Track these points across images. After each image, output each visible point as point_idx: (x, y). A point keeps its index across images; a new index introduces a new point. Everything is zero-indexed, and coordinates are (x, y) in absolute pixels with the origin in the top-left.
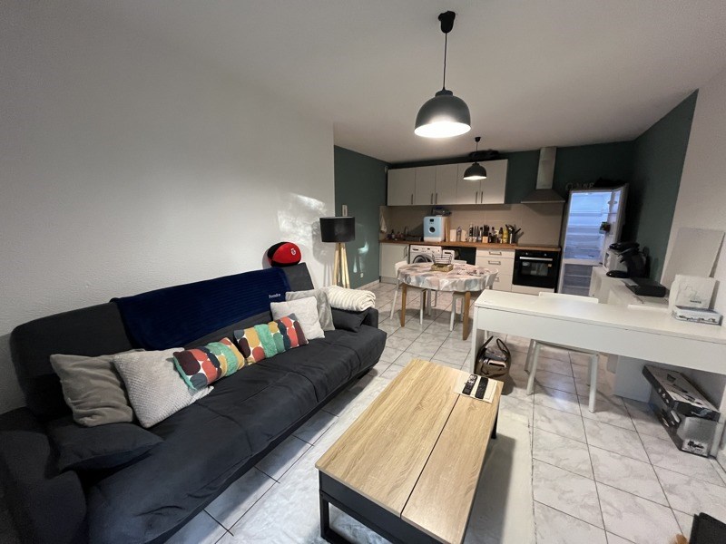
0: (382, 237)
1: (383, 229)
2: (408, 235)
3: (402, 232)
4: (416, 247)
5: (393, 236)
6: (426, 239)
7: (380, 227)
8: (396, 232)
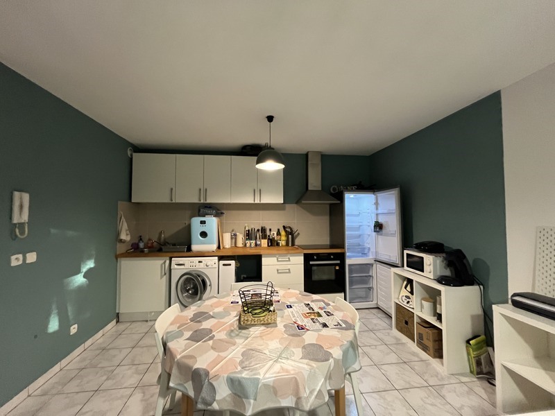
0: (121, 248)
1: (124, 236)
2: (165, 243)
3: (155, 239)
4: (181, 260)
5: (141, 245)
6: (195, 247)
7: (118, 234)
8: (146, 239)
